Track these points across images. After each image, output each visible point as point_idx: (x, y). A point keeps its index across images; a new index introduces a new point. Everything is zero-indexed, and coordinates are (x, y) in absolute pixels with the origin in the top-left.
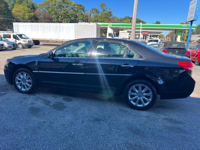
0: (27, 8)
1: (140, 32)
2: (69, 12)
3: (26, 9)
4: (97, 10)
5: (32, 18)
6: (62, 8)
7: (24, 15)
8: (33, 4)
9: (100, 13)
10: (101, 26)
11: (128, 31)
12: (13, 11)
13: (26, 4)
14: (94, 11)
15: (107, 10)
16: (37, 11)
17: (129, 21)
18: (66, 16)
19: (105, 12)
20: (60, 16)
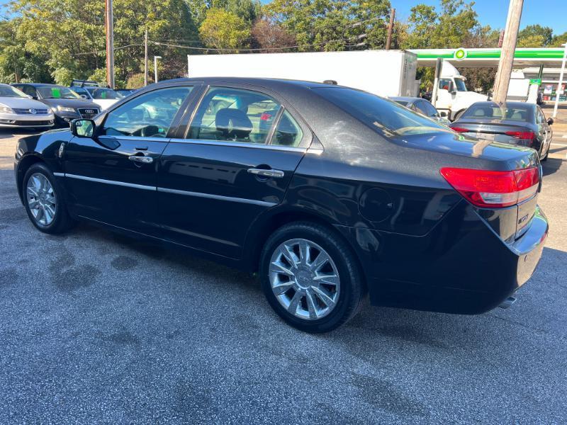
0: (235, 18)
1: (559, 74)
2: (344, 22)
3: (232, 21)
4: (429, 12)
5: (244, 43)
6: (327, 13)
7: (226, 36)
8: (252, 6)
9: (437, 21)
10: (418, 59)
11: (525, 74)
12: (203, 28)
13: (236, 7)
14: (418, 16)
15: (461, 7)
16: (260, 24)
17: (538, 40)
18: (334, 35)
19: (455, 15)
20: (318, 35)
